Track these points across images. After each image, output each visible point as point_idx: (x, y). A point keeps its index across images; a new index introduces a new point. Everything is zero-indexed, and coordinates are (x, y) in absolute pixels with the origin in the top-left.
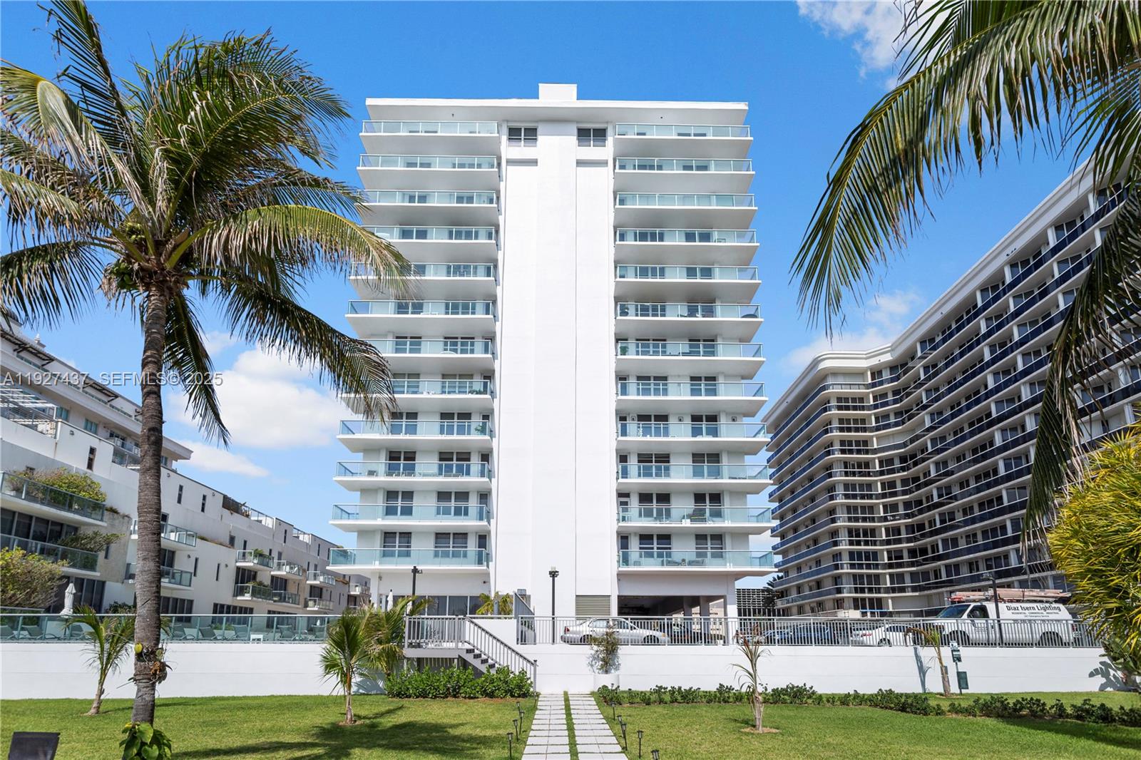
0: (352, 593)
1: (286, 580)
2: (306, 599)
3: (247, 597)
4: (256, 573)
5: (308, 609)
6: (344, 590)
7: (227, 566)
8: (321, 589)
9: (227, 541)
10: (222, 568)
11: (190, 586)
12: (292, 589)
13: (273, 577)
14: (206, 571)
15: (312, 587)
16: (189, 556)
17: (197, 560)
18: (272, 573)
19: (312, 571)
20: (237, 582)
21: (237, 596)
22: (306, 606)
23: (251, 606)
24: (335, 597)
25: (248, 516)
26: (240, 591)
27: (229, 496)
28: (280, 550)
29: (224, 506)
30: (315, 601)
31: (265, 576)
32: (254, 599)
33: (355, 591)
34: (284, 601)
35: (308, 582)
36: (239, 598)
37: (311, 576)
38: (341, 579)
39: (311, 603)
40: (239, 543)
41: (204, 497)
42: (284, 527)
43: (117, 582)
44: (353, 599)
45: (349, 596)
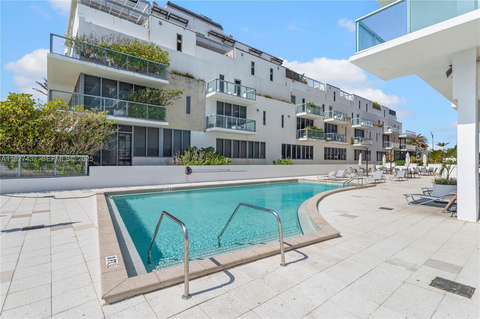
0: (386, 133)
1: (336, 126)
2: (352, 138)
3: (305, 138)
4: (313, 121)
5: (354, 145)
6: (380, 131)
7: (289, 116)
8: (363, 131)
9: (289, 99)
10: (286, 118)
11: (255, 131)
12: (341, 131)
13: (326, 124)
14: (273, 120)
15: (356, 130)
16: (258, 110)
17: (264, 113)
18: (325, 121)
19: (355, 118)
20: (298, 128)
21: (299, 137)
22: (353, 143)
23: (312, 145)
24: (373, 136)
25: (306, 83)
26: (300, 135)
27: (291, 69)
28: (331, 106)
29: (287, 76)
30: (359, 139)
31: (320, 123)
32: (310, 139)
33: (388, 131)
34: (335, 140)
35: (353, 126)
36: (300, 139)
37: (355, 122)
38: (377, 123)
39: (356, 141)
40: (299, 100)
41: (272, 70)
42: (333, 90)
43: (200, 130)
44: (387, 137)
45: (384, 135)
